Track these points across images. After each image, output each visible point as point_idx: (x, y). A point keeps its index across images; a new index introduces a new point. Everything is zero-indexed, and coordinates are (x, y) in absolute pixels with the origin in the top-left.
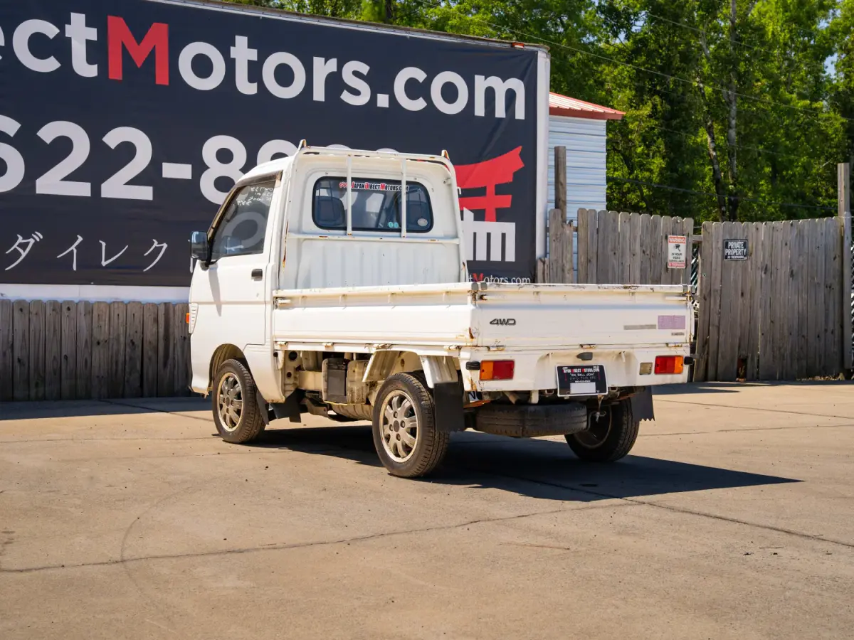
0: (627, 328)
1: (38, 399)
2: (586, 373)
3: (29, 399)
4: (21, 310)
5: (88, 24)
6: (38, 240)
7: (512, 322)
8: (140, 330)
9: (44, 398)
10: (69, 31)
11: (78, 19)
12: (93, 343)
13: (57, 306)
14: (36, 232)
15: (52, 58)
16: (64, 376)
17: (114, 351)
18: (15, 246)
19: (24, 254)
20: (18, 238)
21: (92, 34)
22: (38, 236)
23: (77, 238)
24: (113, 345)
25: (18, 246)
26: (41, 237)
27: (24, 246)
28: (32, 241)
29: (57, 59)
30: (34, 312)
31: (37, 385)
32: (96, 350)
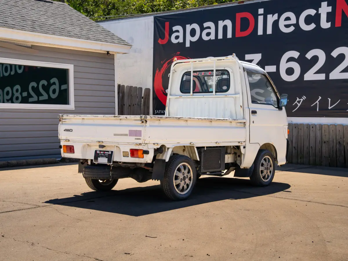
0: (115, 135)
1: (301, 164)
2: (105, 154)
3: (297, 163)
4: (295, 127)
5: (328, 6)
6: (304, 99)
7: (71, 130)
8: (342, 137)
9: (303, 164)
10: (320, 10)
11: (324, 4)
12: (322, 142)
13: (308, 126)
14: (304, 96)
15: (313, 24)
16: (311, 155)
17: (332, 146)
18: (296, 102)
19: (299, 105)
20: (297, 99)
21: (330, 9)
22: (304, 98)
23: (319, 98)
24: (331, 144)
25: (297, 102)
26: (305, 98)
27: (299, 102)
28: (302, 100)
29: (315, 24)
30: (300, 128)
31: (301, 158)
32: (324, 145)
